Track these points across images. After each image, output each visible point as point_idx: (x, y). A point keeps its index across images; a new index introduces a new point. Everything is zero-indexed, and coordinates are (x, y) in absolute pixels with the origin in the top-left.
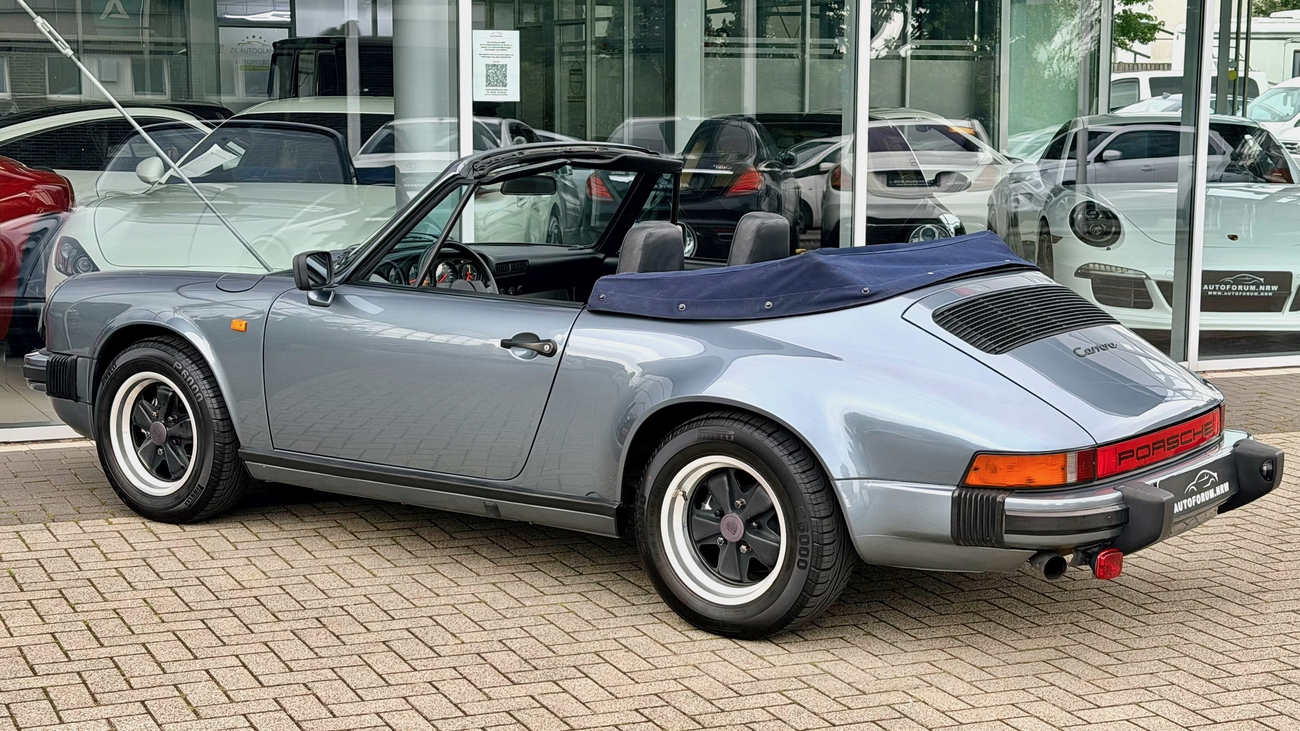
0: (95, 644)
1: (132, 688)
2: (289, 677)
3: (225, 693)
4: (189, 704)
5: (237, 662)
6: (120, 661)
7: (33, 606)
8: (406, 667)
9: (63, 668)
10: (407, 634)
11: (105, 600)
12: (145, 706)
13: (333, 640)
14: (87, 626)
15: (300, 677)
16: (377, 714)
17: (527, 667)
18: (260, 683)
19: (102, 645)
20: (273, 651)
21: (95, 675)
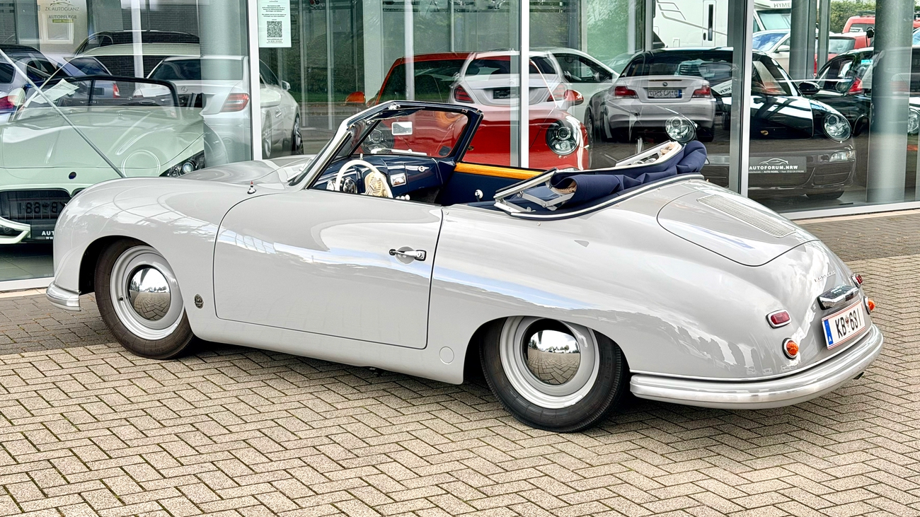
0: (34, 450)
1: (69, 483)
2: (181, 470)
3: (138, 483)
4: (114, 494)
5: (142, 460)
6: (55, 462)
8: (265, 459)
9: (14, 469)
10: (258, 434)
11: (33, 415)
12: (82, 497)
13: (206, 440)
14: (24, 435)
15: (190, 470)
16: (253, 496)
17: (352, 456)
18: (163, 475)
19: (39, 451)
20: (165, 450)
21: (40, 474)
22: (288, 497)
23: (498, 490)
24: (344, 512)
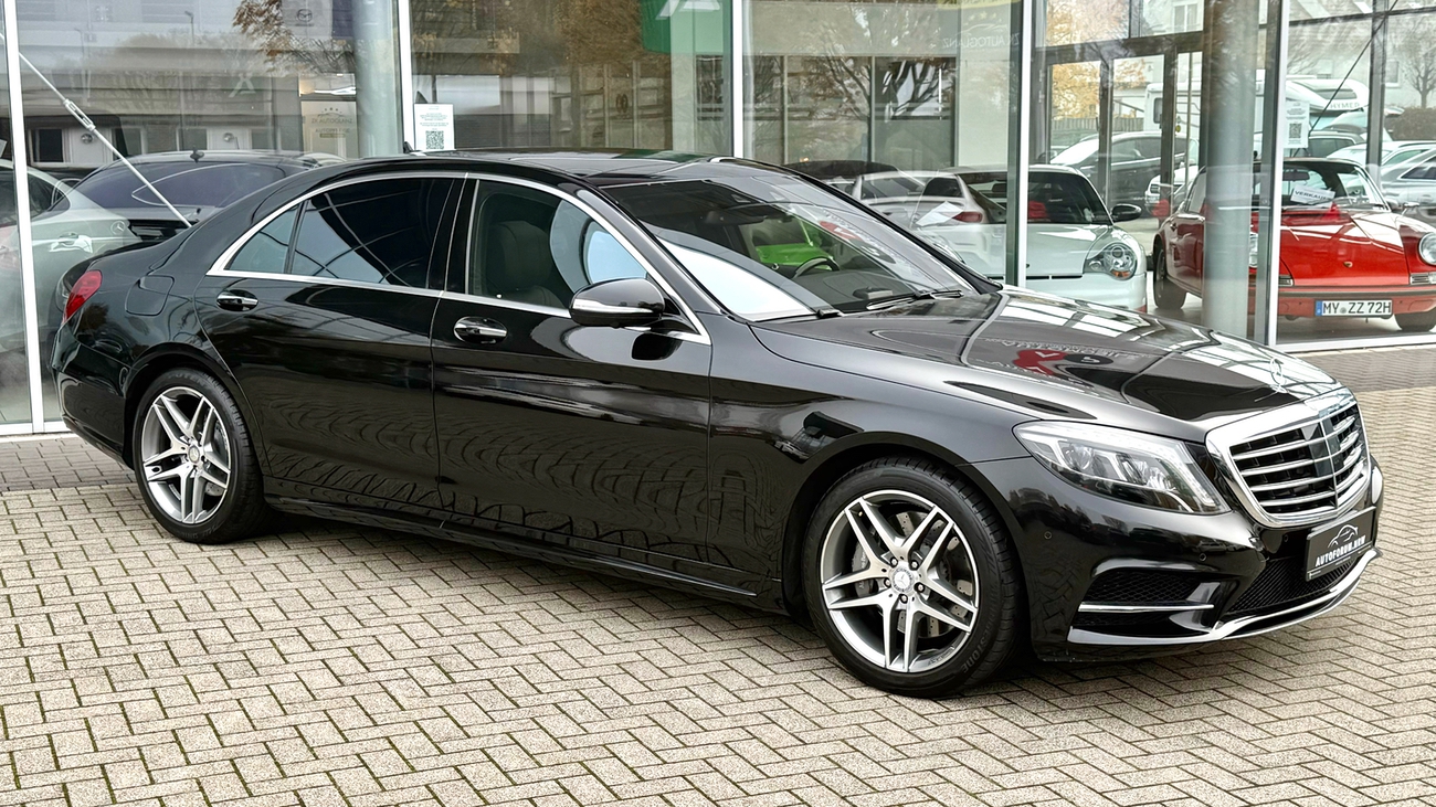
0: (57, 566)
1: (73, 595)
2: (192, 587)
3: (140, 597)
4: (111, 605)
5: (158, 578)
6: (71, 578)
7: (21, 544)
8: (285, 580)
9: (27, 582)
10: (294, 559)
11: (77, 539)
12: (78, 607)
13: (239, 563)
15: (199, 587)
16: (248, 609)
17: (375, 578)
18: (170, 591)
19: (62, 568)
20: (187, 570)
21: (49, 587)
22: (282, 610)
23: (502, 609)
24: (327, 624)
